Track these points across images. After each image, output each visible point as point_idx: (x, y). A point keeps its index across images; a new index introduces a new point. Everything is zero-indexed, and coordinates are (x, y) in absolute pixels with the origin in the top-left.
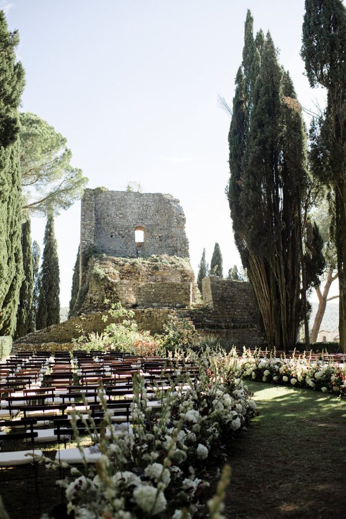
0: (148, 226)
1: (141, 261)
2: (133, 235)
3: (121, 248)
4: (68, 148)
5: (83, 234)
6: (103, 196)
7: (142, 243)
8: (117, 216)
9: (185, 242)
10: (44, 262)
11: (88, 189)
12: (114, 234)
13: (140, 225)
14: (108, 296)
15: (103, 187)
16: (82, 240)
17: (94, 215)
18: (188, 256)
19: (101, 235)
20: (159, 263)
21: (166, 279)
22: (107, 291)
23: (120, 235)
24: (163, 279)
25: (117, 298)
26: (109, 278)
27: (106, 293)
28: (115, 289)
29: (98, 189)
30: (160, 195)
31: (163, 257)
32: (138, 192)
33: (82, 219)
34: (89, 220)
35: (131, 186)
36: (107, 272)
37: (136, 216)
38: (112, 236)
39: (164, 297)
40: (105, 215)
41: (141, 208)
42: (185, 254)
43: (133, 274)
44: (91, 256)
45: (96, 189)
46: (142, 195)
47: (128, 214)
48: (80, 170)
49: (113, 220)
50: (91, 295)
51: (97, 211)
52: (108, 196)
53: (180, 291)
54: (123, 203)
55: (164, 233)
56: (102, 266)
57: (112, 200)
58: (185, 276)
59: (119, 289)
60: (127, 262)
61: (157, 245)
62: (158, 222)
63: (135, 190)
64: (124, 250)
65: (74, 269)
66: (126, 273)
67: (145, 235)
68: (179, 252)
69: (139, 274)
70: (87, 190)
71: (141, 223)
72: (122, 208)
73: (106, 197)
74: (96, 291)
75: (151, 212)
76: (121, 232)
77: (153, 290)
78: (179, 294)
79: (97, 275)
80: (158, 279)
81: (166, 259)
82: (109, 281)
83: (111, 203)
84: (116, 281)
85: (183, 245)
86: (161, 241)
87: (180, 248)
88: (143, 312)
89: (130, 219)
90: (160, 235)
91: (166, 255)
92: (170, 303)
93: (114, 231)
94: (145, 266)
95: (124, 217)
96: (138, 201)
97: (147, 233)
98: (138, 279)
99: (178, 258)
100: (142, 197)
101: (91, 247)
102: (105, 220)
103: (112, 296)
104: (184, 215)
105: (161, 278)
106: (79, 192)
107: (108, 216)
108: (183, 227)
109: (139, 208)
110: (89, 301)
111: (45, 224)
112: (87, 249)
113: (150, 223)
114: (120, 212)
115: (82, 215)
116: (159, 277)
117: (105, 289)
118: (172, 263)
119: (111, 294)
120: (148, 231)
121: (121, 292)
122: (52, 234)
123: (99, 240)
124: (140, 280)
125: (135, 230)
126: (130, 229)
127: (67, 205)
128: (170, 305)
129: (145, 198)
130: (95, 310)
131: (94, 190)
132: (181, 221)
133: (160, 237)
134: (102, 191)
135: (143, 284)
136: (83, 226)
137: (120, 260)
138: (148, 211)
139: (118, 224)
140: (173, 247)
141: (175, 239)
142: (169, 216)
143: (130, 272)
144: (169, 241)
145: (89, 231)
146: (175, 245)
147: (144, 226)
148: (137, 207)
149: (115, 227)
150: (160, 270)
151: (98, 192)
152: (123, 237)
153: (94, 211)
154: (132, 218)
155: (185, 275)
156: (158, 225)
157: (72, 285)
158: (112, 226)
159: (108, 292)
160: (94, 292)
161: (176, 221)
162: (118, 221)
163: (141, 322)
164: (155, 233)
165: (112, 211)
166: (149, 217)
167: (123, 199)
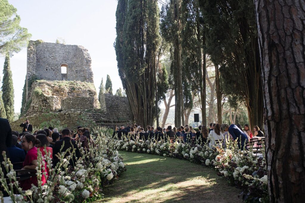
0: (69, 64)
1: (64, 85)
2: (60, 69)
3: (52, 76)
4: (18, 15)
5: (28, 68)
6: (41, 45)
7: (65, 74)
8: (50, 58)
9: (91, 74)
10: (3, 85)
11: (31, 41)
12: (48, 68)
13: (64, 63)
14: (44, 105)
15: (41, 40)
16: (28, 71)
17: (35, 57)
18: (93, 82)
19: (40, 69)
20: (75, 86)
21: (80, 95)
22: (43, 102)
23: (52, 69)
24: (78, 95)
25: (50, 106)
26: (45, 95)
27: (43, 103)
28: (48, 101)
29: (38, 41)
30: (76, 46)
31: (78, 83)
32: (63, 44)
33: (28, 59)
34: (32, 60)
35: (58, 40)
36: (43, 91)
37: (62, 58)
38: (47, 70)
39: (78, 105)
40: (42, 57)
41: (65, 54)
42: (91, 81)
43: (60, 92)
44: (34, 81)
45: (37, 41)
46: (65, 46)
47: (57, 57)
48: (26, 29)
49: (48, 60)
50: (33, 104)
51: (38, 55)
52: (44, 46)
53: (87, 102)
54: (54, 50)
55: (78, 69)
56: (41, 87)
57: (47, 48)
58: (91, 94)
59: (50, 101)
60: (56, 85)
61: (75, 76)
62: (75, 62)
63: (61, 43)
64: (54, 78)
65: (23, 89)
66: (55, 91)
67: (67, 69)
68: (87, 80)
69: (63, 92)
70: (31, 42)
71: (65, 62)
72: (53, 53)
73: (43, 46)
74: (37, 102)
75: (71, 56)
76: (53, 68)
77: (72, 101)
78: (87, 103)
79: (37, 93)
80: (75, 95)
82: (44, 96)
83: (46, 49)
84: (49, 96)
85: (90, 76)
86: (77, 73)
87: (88, 77)
88: (65, 114)
89: (58, 59)
90: (76, 70)
91: (80, 81)
92: (81, 109)
93: (48, 67)
94: (67, 87)
95: (55, 58)
96: (63, 49)
97: (68, 68)
98: (62, 95)
99: (87, 83)
100: (66, 47)
101: (34, 76)
102: (43, 60)
103: (46, 105)
104: (90, 58)
105: (77, 95)
106: (26, 42)
107: (44, 57)
108: (90, 66)
109: (63, 53)
110: (32, 108)
111: (4, 62)
112: (31, 77)
113: (70, 63)
114: (52, 55)
115: (28, 57)
116: (75, 94)
117: (42, 101)
118: (83, 86)
119: (46, 104)
121: (52, 102)
122: (8, 67)
123: (39, 72)
124: (64, 95)
125: (61, 66)
126: (58, 66)
127: (17, 50)
128: (82, 110)
129: (67, 47)
130: (36, 113)
131: (35, 42)
132: (88, 62)
133: (76, 71)
134: (40, 42)
135: (66, 98)
136: (29, 63)
137: (51, 83)
138: (69, 55)
139: (51, 63)
140: (84, 76)
141: (85, 72)
142: (81, 59)
143: (58, 91)
144: (82, 73)
145: (32, 66)
146: (85, 76)
147: (66, 64)
148: (62, 53)
149: (49, 65)
150: (76, 90)
151: (37, 43)
152: (54, 70)
153: (35, 54)
154: (59, 59)
156: (75, 64)
157: (22, 99)
158: (47, 64)
159: (44, 103)
160: (35, 102)
161: (86, 61)
162: (51, 61)
163: (64, 120)
164: (73, 69)
165: (47, 55)
166: (70, 59)
167: (54, 48)
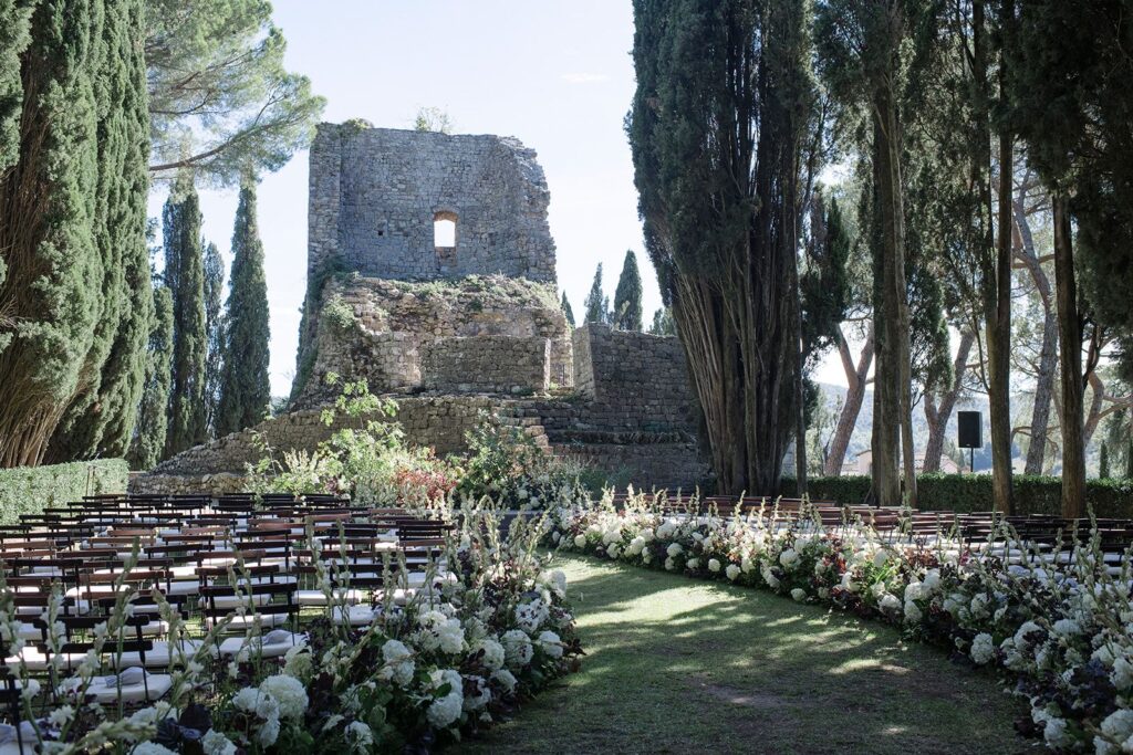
0: (463, 209)
1: (441, 290)
2: (431, 230)
3: (401, 259)
4: (277, 26)
5: (312, 228)
6: (361, 140)
7: (450, 249)
8: (394, 186)
9: (547, 248)
10: (232, 292)
11: (326, 124)
12: (385, 228)
13: (446, 207)
14: (360, 368)
15: (361, 121)
16: (311, 240)
17: (337, 183)
18: (555, 282)
19: (356, 231)
20: (484, 293)
21: (499, 331)
22: (356, 357)
23: (400, 229)
24: (491, 330)
25: (380, 371)
26: (363, 327)
27: (354, 360)
28: (375, 353)
29: (350, 124)
30: (492, 140)
31: (494, 281)
32: (442, 133)
33: (310, 192)
34: (327, 195)
35: (425, 117)
36: (359, 313)
37: (437, 188)
38: (380, 233)
39: (485, 369)
40: (365, 184)
41: (449, 169)
42: (547, 275)
43: (422, 318)
44: (329, 278)
45: (346, 124)
46: (450, 138)
47: (419, 183)
48: (304, 79)
49: (385, 197)
50: (323, 366)
51: (348, 176)
52: (373, 141)
53: (522, 357)
54: (407, 157)
55: (500, 227)
56: (350, 298)
57: (383, 149)
58: (543, 325)
59: (383, 351)
60: (407, 290)
61: (485, 254)
62: (488, 201)
63: (436, 127)
64: (407, 264)
65: (302, 307)
66: (405, 316)
67: (457, 231)
68: (532, 270)
69: (436, 318)
70: (323, 127)
71: (449, 202)
72: (405, 169)
73: (368, 142)
74: (334, 356)
75: (471, 178)
76: (402, 225)
77: (461, 355)
78: (520, 362)
79: (335, 320)
80: (480, 330)
81: (500, 285)
82: (361, 334)
83: (379, 155)
84: (378, 333)
85: (543, 254)
86: (493, 243)
87: (537, 260)
88: (432, 404)
89: (422, 193)
90: (492, 231)
91: (501, 277)
92: (498, 384)
93: (386, 221)
94: (449, 301)
95: (410, 188)
96: (441, 151)
97: (461, 227)
98: (432, 330)
99: (529, 283)
100: (452, 144)
101: (331, 256)
102: (366, 196)
103: (369, 367)
104: (545, 185)
105: (488, 328)
106: (305, 130)
107: (373, 186)
108: (543, 214)
109: (443, 168)
110: (318, 378)
111: (236, 206)
112: (320, 261)
113: (468, 204)
114: (400, 177)
115: (311, 185)
116: (482, 326)
117: (354, 352)
118: (515, 294)
119: (366, 362)
120: (465, 223)
121: (388, 358)
122: (251, 228)
123: (352, 242)
124: (438, 331)
125: (435, 219)
126: (421, 216)
127: (278, 160)
128: (499, 388)
129: (458, 145)
130: (330, 399)
131: (339, 127)
132: (539, 198)
133: (491, 235)
134: (358, 129)
135: (438, 340)
136: (314, 209)
137: (393, 285)
138: (464, 176)
139: (395, 205)
140: (521, 257)
141: (526, 239)
142: (511, 189)
143: (414, 314)
144: (512, 244)
145: (327, 219)
146: (523, 255)
147: (454, 210)
148: (439, 167)
149: (388, 213)
150: (484, 310)
151: (350, 129)
152: (406, 235)
153: (338, 174)
154: (426, 191)
155: (544, 323)
156: (487, 207)
157: (298, 345)
158: (382, 209)
159: (359, 359)
160: (328, 358)
161: (526, 198)
162: (395, 199)
163: (428, 426)
164: (480, 228)
165: (382, 175)
166: (466, 190)
167: (410, 150)
